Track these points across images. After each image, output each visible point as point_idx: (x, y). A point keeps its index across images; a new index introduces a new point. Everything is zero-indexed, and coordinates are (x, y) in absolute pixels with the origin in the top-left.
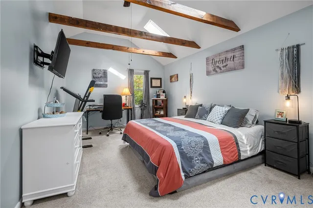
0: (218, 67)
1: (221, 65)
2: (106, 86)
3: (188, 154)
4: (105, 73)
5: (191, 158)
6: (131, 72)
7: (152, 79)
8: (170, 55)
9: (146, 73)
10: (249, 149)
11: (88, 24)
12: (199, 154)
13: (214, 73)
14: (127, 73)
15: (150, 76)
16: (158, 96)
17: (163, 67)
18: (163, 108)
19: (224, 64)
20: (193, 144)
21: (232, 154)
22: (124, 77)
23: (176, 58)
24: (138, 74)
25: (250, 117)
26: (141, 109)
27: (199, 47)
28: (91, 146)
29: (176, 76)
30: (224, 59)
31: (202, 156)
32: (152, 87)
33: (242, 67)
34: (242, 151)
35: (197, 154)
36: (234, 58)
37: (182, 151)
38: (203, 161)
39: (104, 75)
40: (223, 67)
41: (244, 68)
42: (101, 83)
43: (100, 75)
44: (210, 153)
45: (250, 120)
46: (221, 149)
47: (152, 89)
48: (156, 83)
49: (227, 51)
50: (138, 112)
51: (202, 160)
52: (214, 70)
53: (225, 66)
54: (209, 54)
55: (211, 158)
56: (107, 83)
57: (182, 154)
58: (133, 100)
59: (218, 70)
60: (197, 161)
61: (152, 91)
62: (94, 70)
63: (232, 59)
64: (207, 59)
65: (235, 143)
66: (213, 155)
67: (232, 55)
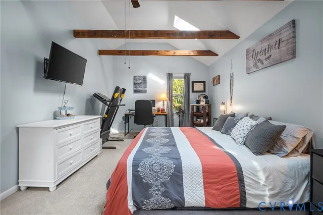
0: (259, 60)
1: (263, 57)
2: (145, 92)
3: (144, 179)
4: (145, 78)
5: (149, 186)
6: (170, 76)
7: (193, 82)
8: (209, 53)
9: (187, 76)
10: (268, 193)
11: (103, 34)
12: (163, 183)
13: (255, 69)
14: (166, 78)
15: (192, 79)
16: (198, 102)
17: (207, 68)
18: (202, 116)
19: (267, 55)
20: (157, 168)
21: (228, 195)
22: (162, 82)
23: (217, 55)
24: (177, 78)
25: (290, 140)
26: (179, 116)
27: (237, 37)
28: (114, 148)
29: (218, 77)
30: (267, 47)
31: (167, 187)
32: (193, 91)
33: (291, 56)
34: (250, 195)
35: (159, 182)
36: (279, 44)
37: (137, 173)
38: (165, 194)
39: (144, 80)
40: (266, 59)
41: (295, 57)
42: (141, 89)
43: (140, 81)
44: (181, 185)
45: (288, 145)
46: (205, 183)
47: (193, 93)
48: (198, 87)
49: (270, 35)
50: (176, 118)
51: (165, 192)
52: (255, 65)
53: (268, 58)
54: (250, 44)
55: (181, 193)
56: (147, 89)
57: (137, 177)
58: (171, 105)
59: (259, 64)
60: (157, 192)
61: (193, 97)
62: (135, 77)
63: (277, 46)
64: (248, 51)
65: (236, 178)
66: (186, 189)
67: (277, 39)
